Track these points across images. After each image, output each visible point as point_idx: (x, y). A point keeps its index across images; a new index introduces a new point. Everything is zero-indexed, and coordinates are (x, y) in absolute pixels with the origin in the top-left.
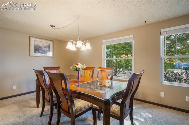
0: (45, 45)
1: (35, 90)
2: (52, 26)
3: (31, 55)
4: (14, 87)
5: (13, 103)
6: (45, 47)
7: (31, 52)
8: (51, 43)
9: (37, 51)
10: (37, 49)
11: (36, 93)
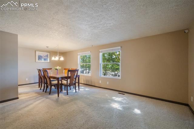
0: (44, 55)
1: (38, 82)
2: (47, 47)
3: (36, 61)
4: (27, 79)
5: (27, 87)
6: (45, 57)
7: (36, 59)
8: (49, 54)
9: (40, 59)
10: (40, 58)
11: (38, 84)
